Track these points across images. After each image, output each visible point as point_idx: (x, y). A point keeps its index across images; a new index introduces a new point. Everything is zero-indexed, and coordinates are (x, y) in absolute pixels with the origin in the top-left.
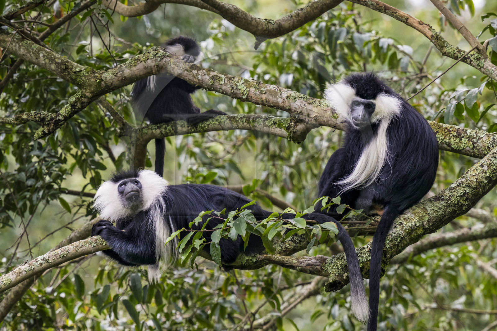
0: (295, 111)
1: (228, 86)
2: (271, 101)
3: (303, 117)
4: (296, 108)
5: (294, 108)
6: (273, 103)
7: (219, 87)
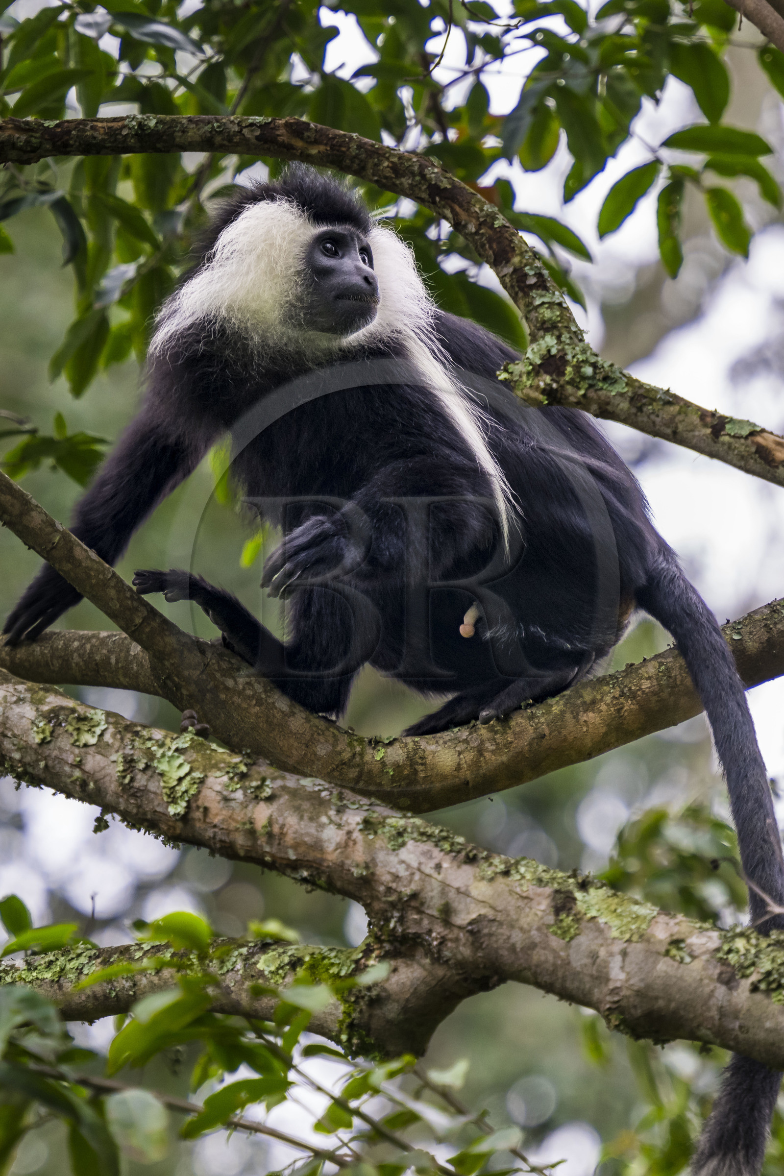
0: (389, 890)
1: (114, 757)
2: (289, 839)
3: (418, 922)
4: (396, 878)
5: (386, 878)
6: (296, 846)
7: (70, 759)
